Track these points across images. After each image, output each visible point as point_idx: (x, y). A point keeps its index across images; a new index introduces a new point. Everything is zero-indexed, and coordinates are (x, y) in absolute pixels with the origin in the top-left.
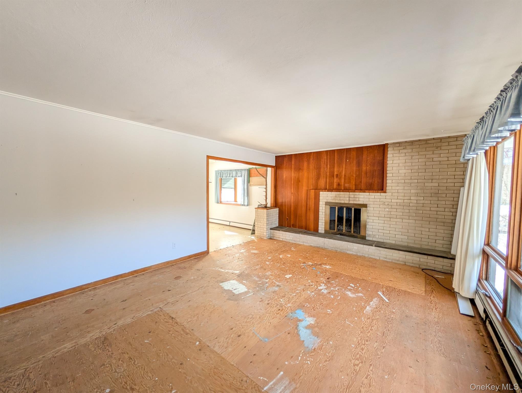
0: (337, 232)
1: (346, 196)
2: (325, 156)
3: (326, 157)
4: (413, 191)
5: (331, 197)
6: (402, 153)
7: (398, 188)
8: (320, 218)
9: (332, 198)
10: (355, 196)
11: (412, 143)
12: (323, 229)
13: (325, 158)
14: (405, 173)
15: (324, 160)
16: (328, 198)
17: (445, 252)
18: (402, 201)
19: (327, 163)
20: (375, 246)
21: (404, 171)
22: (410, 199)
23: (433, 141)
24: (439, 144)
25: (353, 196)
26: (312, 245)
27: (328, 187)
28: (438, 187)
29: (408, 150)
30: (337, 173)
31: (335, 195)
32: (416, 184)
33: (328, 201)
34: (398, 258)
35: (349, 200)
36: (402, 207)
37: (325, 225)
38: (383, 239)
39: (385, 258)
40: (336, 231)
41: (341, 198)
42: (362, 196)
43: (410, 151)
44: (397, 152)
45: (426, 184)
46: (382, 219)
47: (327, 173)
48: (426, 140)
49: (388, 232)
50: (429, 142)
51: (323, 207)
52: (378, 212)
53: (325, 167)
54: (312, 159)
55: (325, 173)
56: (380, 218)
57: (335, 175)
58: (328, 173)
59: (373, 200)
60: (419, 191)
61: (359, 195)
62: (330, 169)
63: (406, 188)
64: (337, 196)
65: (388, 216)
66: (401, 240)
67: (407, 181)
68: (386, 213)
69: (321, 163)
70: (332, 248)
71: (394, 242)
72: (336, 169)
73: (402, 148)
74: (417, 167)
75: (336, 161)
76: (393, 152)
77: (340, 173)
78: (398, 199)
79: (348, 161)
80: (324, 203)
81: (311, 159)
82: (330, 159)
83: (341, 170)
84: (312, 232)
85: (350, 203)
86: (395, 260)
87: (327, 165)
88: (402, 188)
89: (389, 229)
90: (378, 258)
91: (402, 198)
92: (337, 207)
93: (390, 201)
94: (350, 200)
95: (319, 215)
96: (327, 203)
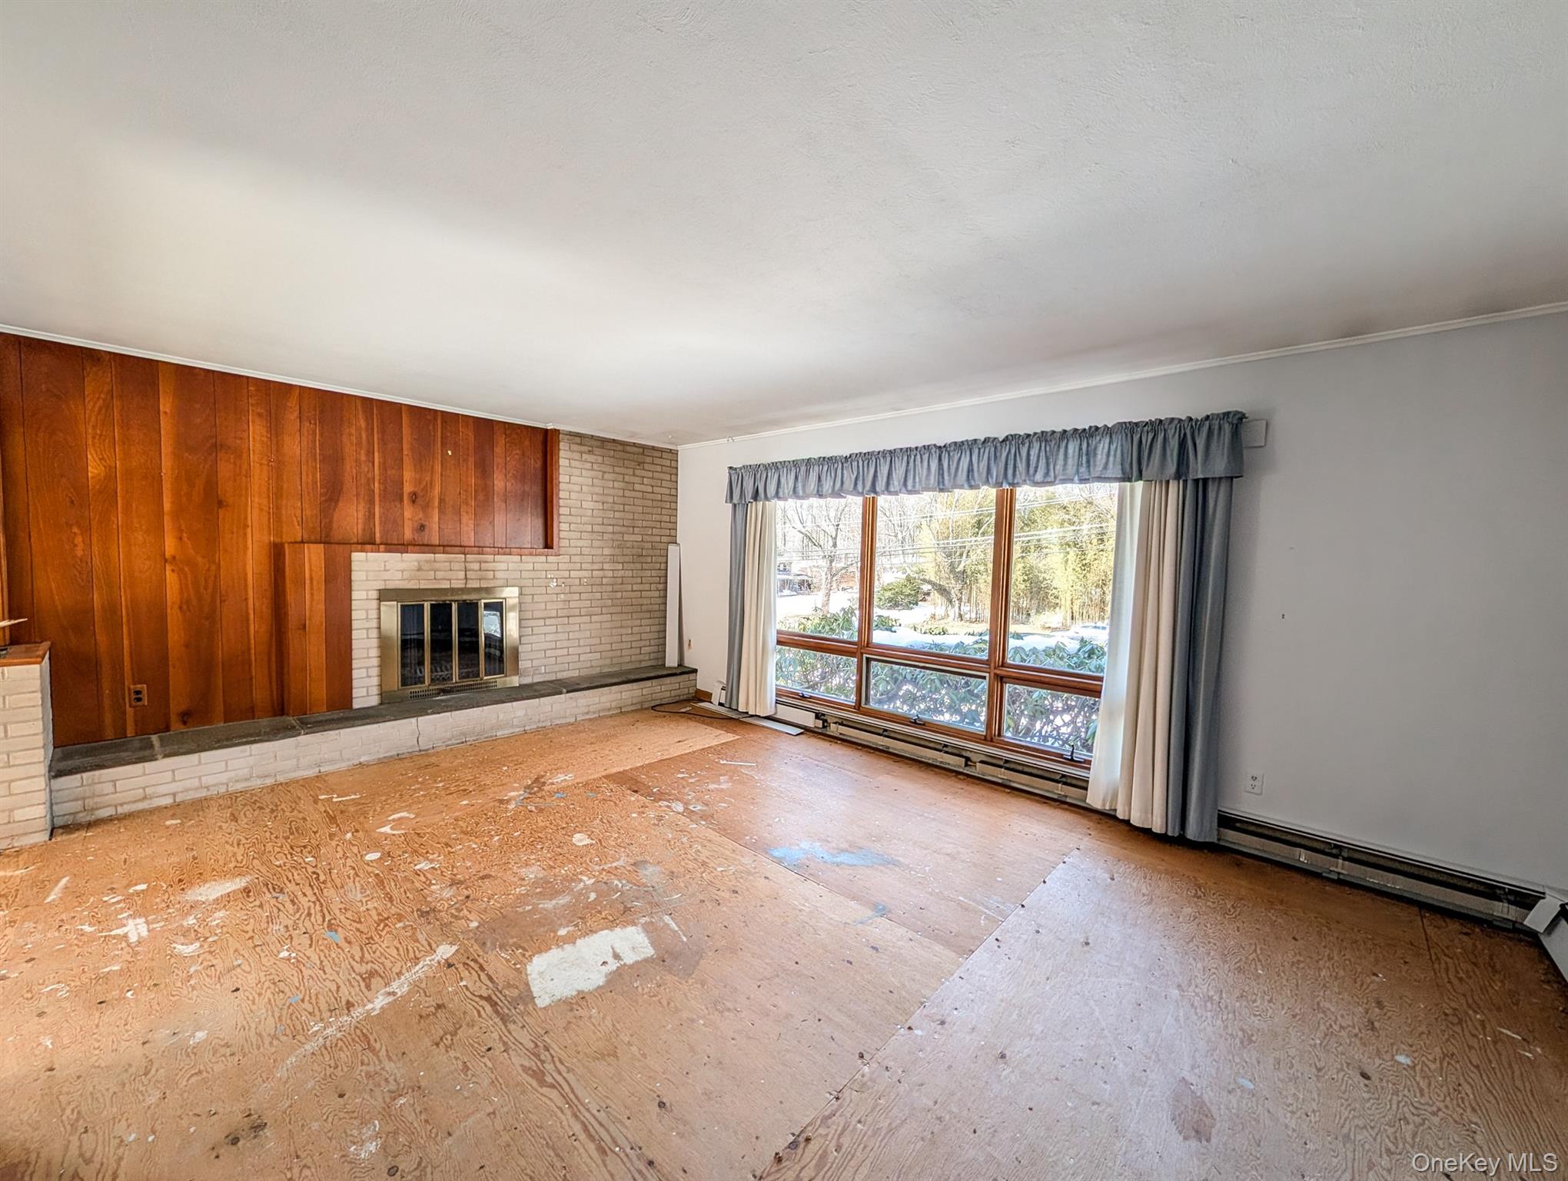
0: (431, 688)
1: (456, 566)
2: (361, 416)
3: (366, 419)
4: (607, 551)
5: (402, 571)
6: (586, 461)
7: (580, 543)
8: (355, 654)
9: (406, 575)
10: (483, 565)
11: (603, 442)
12: (375, 691)
13: (363, 424)
14: (593, 510)
15: (359, 429)
16: (387, 576)
17: (653, 667)
18: (587, 574)
19: (371, 443)
20: (568, 692)
21: (591, 505)
22: (602, 570)
23: (635, 449)
24: (641, 458)
25: (476, 566)
26: (363, 759)
27: (378, 535)
28: (642, 543)
29: (595, 457)
30: (412, 489)
31: (416, 564)
32: (611, 536)
33: (391, 585)
34: (608, 704)
35: (466, 578)
36: (589, 589)
37: (381, 675)
38: (556, 673)
39: (587, 713)
40: (427, 683)
41: (440, 575)
42: (503, 566)
43: (600, 459)
44: (577, 456)
45: (626, 537)
46: (553, 621)
47: (370, 481)
48: (623, 444)
49: (565, 652)
50: (629, 449)
51: (367, 610)
52: (543, 606)
53: (363, 458)
54: (296, 414)
55: (363, 481)
56: (548, 622)
57: (405, 497)
58: (376, 485)
59: (532, 575)
60: (617, 551)
61: (494, 561)
62: (385, 469)
63: (596, 543)
64: (426, 566)
65: (565, 612)
66: (589, 665)
67: (596, 528)
68: (561, 605)
69: (345, 439)
70: (449, 739)
71: (576, 674)
72: (408, 475)
73: (586, 449)
74: (611, 500)
75: (406, 446)
76: (569, 454)
77: (425, 489)
78: (581, 570)
79: (450, 453)
80: (374, 595)
81: (292, 416)
82: (383, 432)
83: (428, 479)
84: (329, 715)
85: (468, 586)
86: (604, 710)
87: (370, 453)
88: (587, 543)
89: (566, 644)
90: (572, 720)
91: (588, 566)
92: (427, 606)
93: (566, 574)
94: (468, 577)
95: (353, 642)
96: (384, 595)
